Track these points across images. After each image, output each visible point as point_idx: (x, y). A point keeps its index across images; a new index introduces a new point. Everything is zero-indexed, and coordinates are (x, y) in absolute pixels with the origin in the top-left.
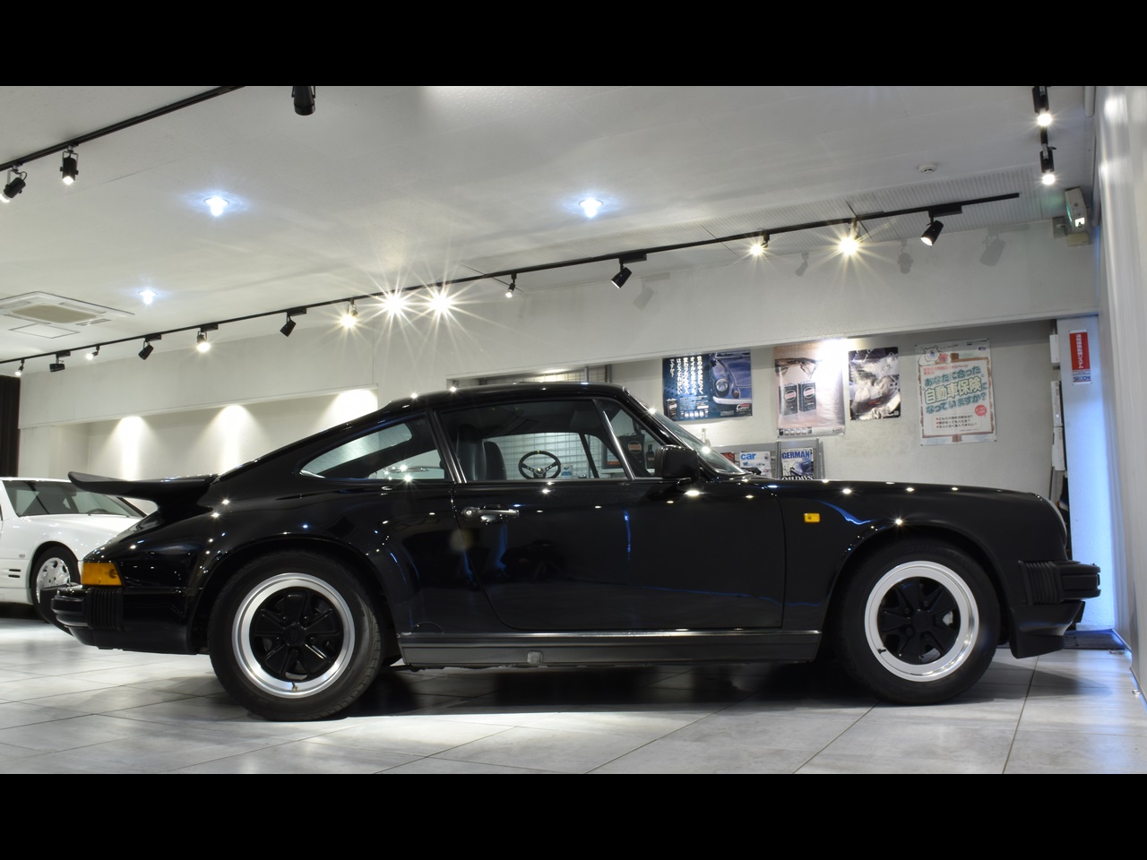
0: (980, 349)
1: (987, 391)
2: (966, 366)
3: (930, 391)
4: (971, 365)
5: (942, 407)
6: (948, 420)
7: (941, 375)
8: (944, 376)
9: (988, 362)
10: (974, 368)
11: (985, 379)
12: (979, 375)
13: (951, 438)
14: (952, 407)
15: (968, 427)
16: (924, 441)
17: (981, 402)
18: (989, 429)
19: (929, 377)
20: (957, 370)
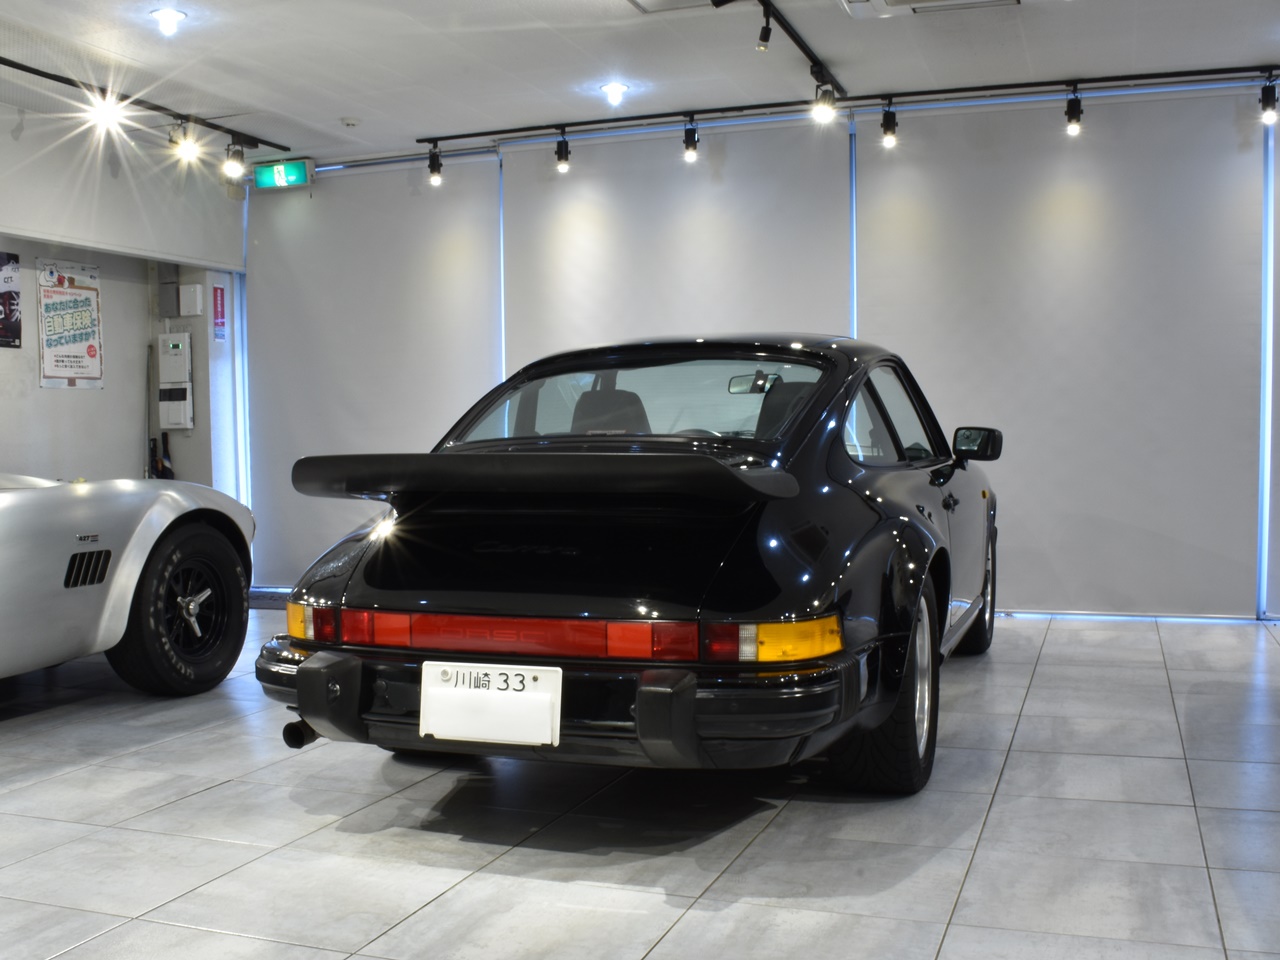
0: (91, 277)
1: (96, 329)
2: (80, 295)
3: (49, 320)
4: (85, 294)
5: (59, 342)
6: (65, 359)
7: (58, 301)
8: (61, 303)
9: (98, 295)
10: (86, 299)
11: (95, 316)
12: (90, 309)
13: (66, 381)
14: (67, 343)
15: (81, 370)
16: (44, 382)
17: (91, 342)
18: (97, 375)
19: (50, 301)
20: (72, 298)
